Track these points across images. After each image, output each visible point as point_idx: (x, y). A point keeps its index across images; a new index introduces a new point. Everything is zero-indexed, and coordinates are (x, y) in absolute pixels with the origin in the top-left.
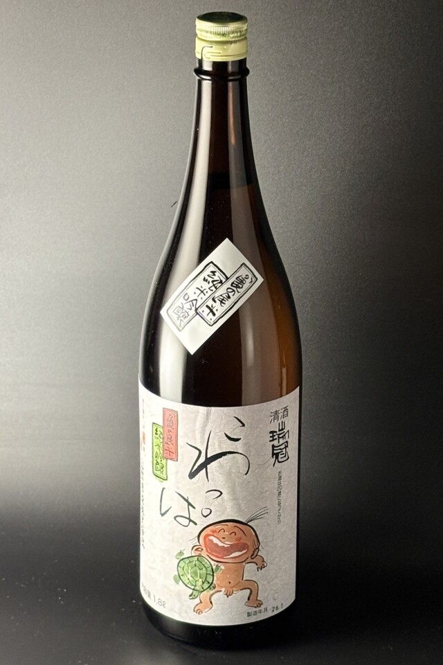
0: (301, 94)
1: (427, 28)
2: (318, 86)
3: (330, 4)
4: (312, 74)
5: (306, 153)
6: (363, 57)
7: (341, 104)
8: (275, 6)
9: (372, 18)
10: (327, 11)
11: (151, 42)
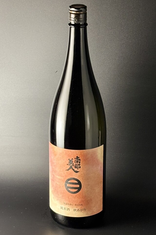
0: (100, 33)
1: (144, 10)
2: (106, 30)
3: (110, 1)
4: (104, 26)
5: (102, 54)
6: (122, 20)
7: (114, 36)
8: (91, 2)
9: (125, 6)
10: (109, 4)
11: (48, 15)
